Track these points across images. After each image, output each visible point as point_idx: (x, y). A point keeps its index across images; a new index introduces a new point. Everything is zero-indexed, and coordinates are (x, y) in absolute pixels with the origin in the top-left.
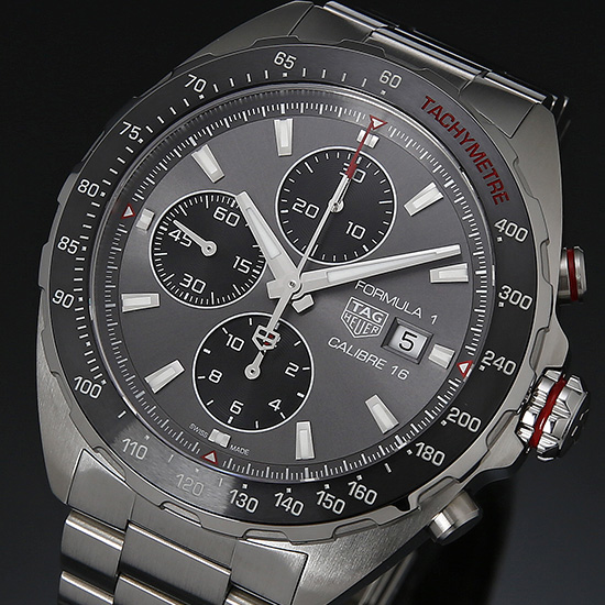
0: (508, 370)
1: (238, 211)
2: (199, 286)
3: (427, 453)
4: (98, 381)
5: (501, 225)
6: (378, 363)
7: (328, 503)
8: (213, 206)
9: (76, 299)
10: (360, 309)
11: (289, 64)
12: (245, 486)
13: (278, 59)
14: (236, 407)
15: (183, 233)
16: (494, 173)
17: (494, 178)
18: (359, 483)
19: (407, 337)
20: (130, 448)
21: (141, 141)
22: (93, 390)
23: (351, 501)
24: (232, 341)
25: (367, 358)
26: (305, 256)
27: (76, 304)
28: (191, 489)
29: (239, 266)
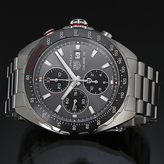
0: (76, 31)
1: (65, 99)
2: (83, 100)
3: (99, 39)
4: (112, 108)
5: (48, 44)
6: (84, 59)
7: (117, 53)
8: (66, 105)
10: (75, 67)
11: (33, 99)
12: (120, 70)
13: (32, 101)
14: (104, 83)
15: (74, 108)
16: (38, 49)
17: (40, 49)
18: (110, 49)
19: (76, 56)
20: (122, 96)
21: (60, 121)
22: (114, 108)
23: (114, 49)
24: (92, 89)
25: (84, 61)
26: (69, 80)
27: (99, 119)
28: (125, 81)
29: (76, 94)
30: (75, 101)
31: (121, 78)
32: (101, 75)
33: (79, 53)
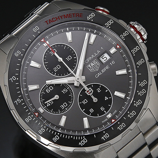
0: (127, 33)
1: (49, 85)
2: (65, 105)
3: (140, 63)
4: (83, 138)
5: (89, 18)
6: (107, 67)
7: (142, 93)
9: (58, 135)
10: (91, 66)
11: (19, 53)
12: (129, 112)
13: (16, 55)
14: (102, 109)
15: (49, 103)
16: (74, 14)
18: (140, 83)
19: (103, 58)
20: (105, 138)
21: (22, 100)
22: (85, 141)
23: (144, 87)
24: (84, 102)
25: (105, 69)
26: (72, 72)
27: (59, 136)
28: (123, 127)
29: (64, 92)
30: (56, 97)
31: (121, 121)
32: (107, 98)
33: (108, 58)
